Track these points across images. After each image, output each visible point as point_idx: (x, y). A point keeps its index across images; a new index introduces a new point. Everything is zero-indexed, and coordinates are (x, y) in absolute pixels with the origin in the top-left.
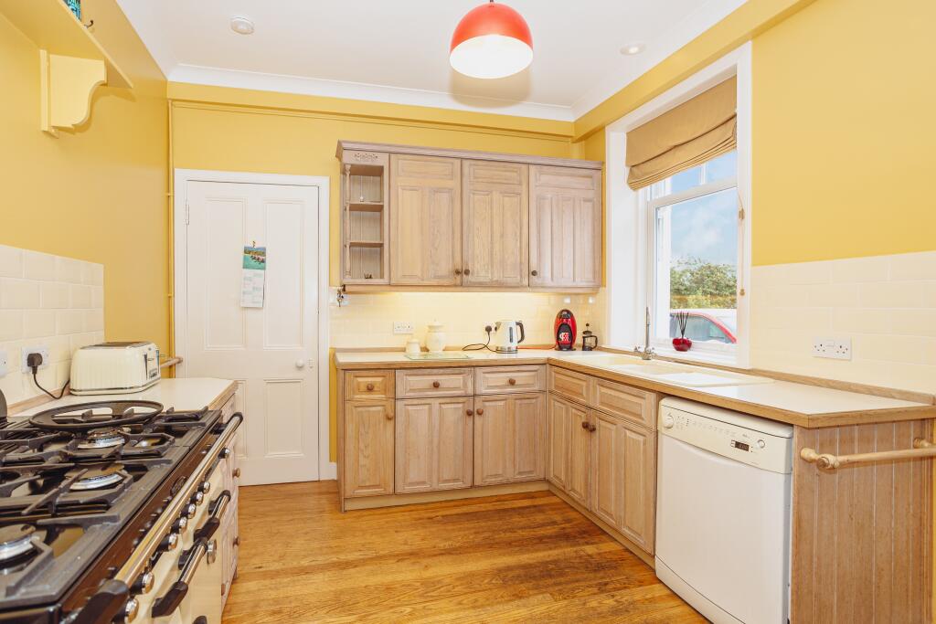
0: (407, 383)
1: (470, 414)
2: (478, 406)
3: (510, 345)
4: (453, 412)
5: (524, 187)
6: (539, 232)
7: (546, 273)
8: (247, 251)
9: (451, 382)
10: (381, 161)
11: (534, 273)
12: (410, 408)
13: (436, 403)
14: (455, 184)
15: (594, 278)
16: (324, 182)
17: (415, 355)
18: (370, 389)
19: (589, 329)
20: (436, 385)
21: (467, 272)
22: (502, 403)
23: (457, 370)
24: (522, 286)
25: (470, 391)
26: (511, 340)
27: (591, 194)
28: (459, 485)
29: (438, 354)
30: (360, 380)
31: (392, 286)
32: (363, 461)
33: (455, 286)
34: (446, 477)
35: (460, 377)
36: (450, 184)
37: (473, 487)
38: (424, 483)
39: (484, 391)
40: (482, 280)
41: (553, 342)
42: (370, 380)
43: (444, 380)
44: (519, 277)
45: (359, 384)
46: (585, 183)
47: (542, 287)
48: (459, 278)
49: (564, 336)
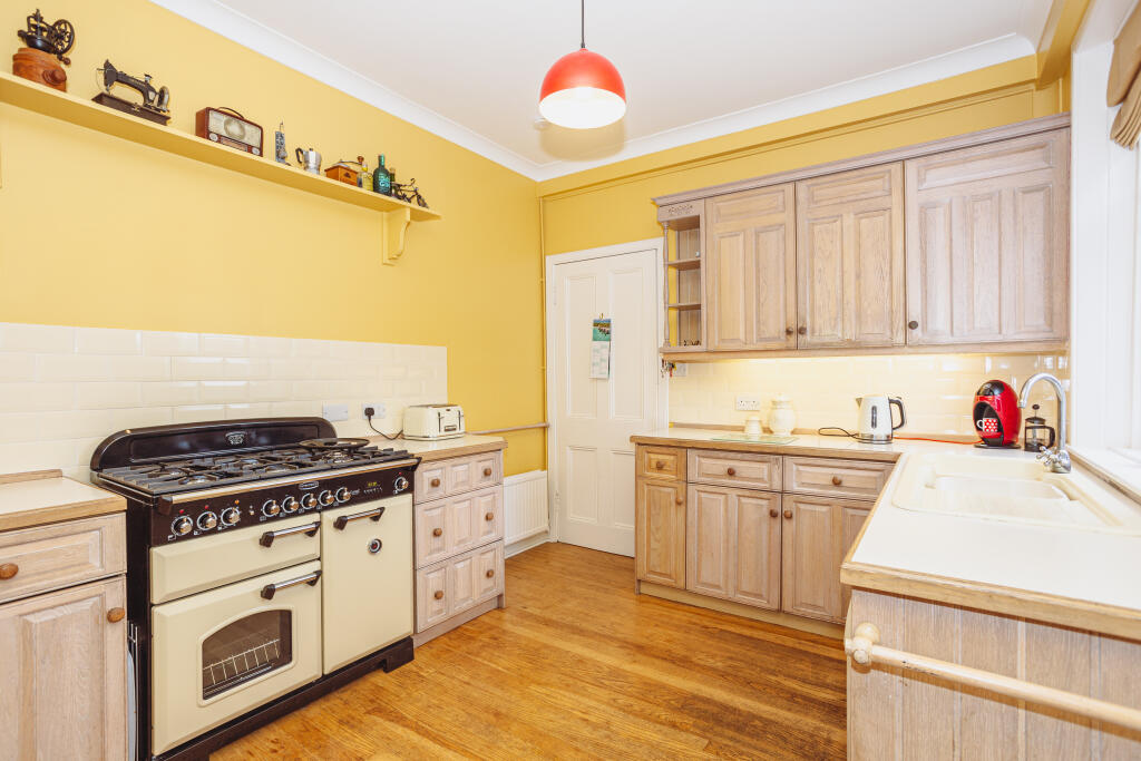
0: (699, 465)
1: (776, 514)
2: (789, 506)
3: (871, 430)
4: (756, 509)
5: (896, 197)
6: (924, 261)
7: (939, 322)
8: (596, 324)
9: (749, 469)
10: (696, 210)
11: (913, 325)
12: (703, 495)
13: (733, 494)
14: (788, 217)
15: (1051, 325)
17: (754, 435)
18: (660, 467)
19: (1040, 414)
20: (731, 473)
21: (801, 331)
22: (824, 509)
23: (759, 457)
24: (893, 346)
25: (777, 486)
26: (874, 424)
27: (1044, 177)
28: (762, 603)
29: (783, 438)
30: (652, 456)
31: (711, 353)
32: (654, 545)
33: (788, 349)
34: (745, 587)
35: (765, 466)
36: (778, 218)
37: (780, 611)
38: (718, 587)
39: (796, 488)
40: (827, 340)
41: (972, 432)
42: (661, 457)
43: (744, 467)
44: (888, 333)
45: (650, 460)
46: (1033, 159)
47: (933, 346)
48: (792, 339)
49: (989, 425)
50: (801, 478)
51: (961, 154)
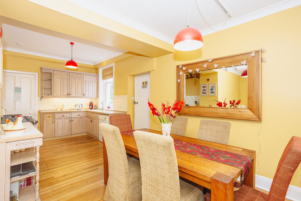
0: (57, 116)
1: (70, 121)
2: (72, 119)
3: (79, 108)
4: (67, 121)
5: (83, 78)
7: (87, 95)
8: (15, 88)
9: (67, 115)
10: (51, 72)
11: (84, 95)
12: (58, 120)
13: (63, 119)
14: (68, 77)
16: (37, 74)
17: (59, 110)
18: (49, 117)
20: (63, 116)
21: (70, 94)
22: (77, 119)
23: (68, 113)
24: (82, 97)
25: (71, 117)
27: (96, 80)
28: (69, 135)
29: (64, 110)
30: (47, 115)
31: (54, 97)
32: (48, 131)
33: (68, 97)
34: (66, 133)
35: (69, 114)
36: (66, 77)
37: (71, 135)
38: (61, 135)
39: (73, 117)
40: (73, 96)
41: (89, 108)
42: (49, 115)
43: (65, 115)
45: (47, 116)
46: (95, 78)
47: (86, 97)
48: (68, 95)
49: (91, 107)
50: (74, 115)
51: (89, 75)
